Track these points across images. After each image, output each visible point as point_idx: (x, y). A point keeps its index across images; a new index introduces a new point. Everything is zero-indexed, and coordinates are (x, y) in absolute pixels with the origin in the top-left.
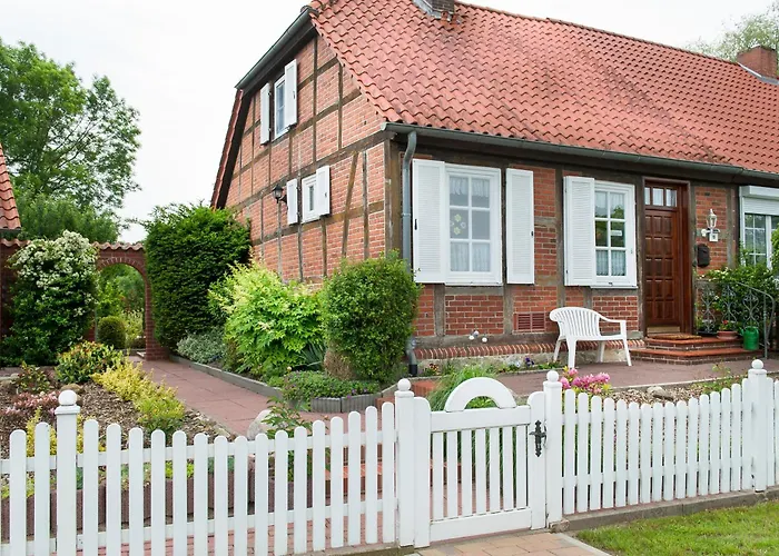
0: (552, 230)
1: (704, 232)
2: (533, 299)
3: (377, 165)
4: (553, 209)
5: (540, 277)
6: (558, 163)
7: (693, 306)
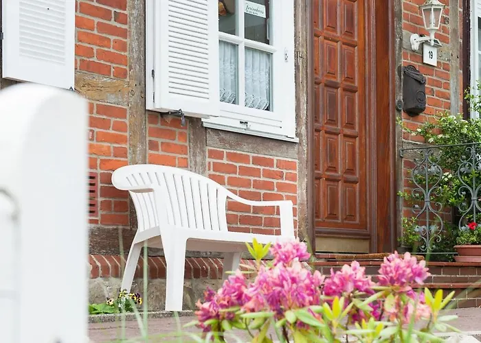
1: (415, 40)
7: (396, 197)
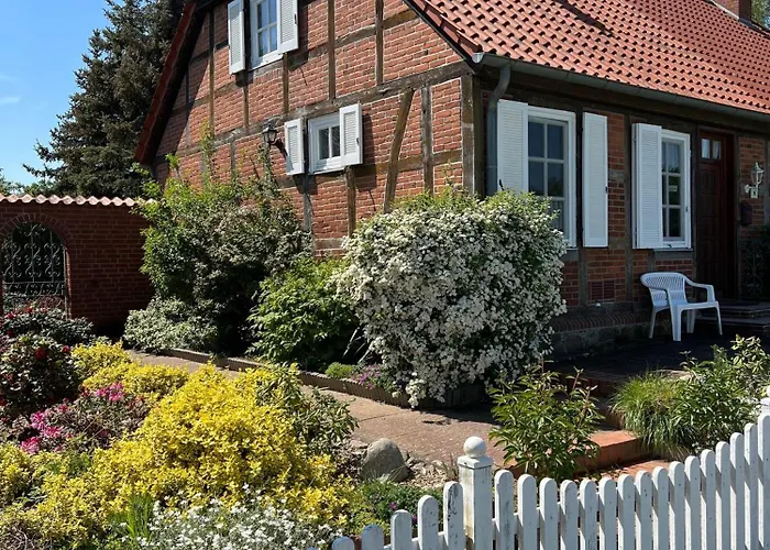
0: (621, 185)
1: (747, 188)
2: (604, 264)
3: (450, 106)
4: (621, 161)
5: (612, 239)
6: (627, 108)
